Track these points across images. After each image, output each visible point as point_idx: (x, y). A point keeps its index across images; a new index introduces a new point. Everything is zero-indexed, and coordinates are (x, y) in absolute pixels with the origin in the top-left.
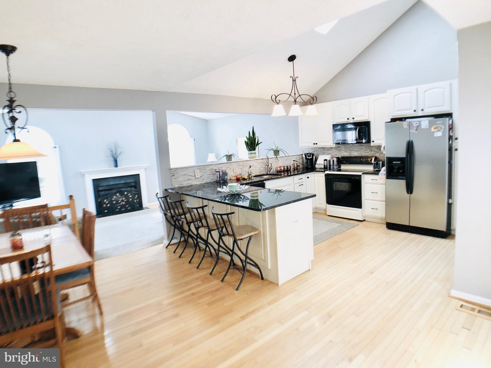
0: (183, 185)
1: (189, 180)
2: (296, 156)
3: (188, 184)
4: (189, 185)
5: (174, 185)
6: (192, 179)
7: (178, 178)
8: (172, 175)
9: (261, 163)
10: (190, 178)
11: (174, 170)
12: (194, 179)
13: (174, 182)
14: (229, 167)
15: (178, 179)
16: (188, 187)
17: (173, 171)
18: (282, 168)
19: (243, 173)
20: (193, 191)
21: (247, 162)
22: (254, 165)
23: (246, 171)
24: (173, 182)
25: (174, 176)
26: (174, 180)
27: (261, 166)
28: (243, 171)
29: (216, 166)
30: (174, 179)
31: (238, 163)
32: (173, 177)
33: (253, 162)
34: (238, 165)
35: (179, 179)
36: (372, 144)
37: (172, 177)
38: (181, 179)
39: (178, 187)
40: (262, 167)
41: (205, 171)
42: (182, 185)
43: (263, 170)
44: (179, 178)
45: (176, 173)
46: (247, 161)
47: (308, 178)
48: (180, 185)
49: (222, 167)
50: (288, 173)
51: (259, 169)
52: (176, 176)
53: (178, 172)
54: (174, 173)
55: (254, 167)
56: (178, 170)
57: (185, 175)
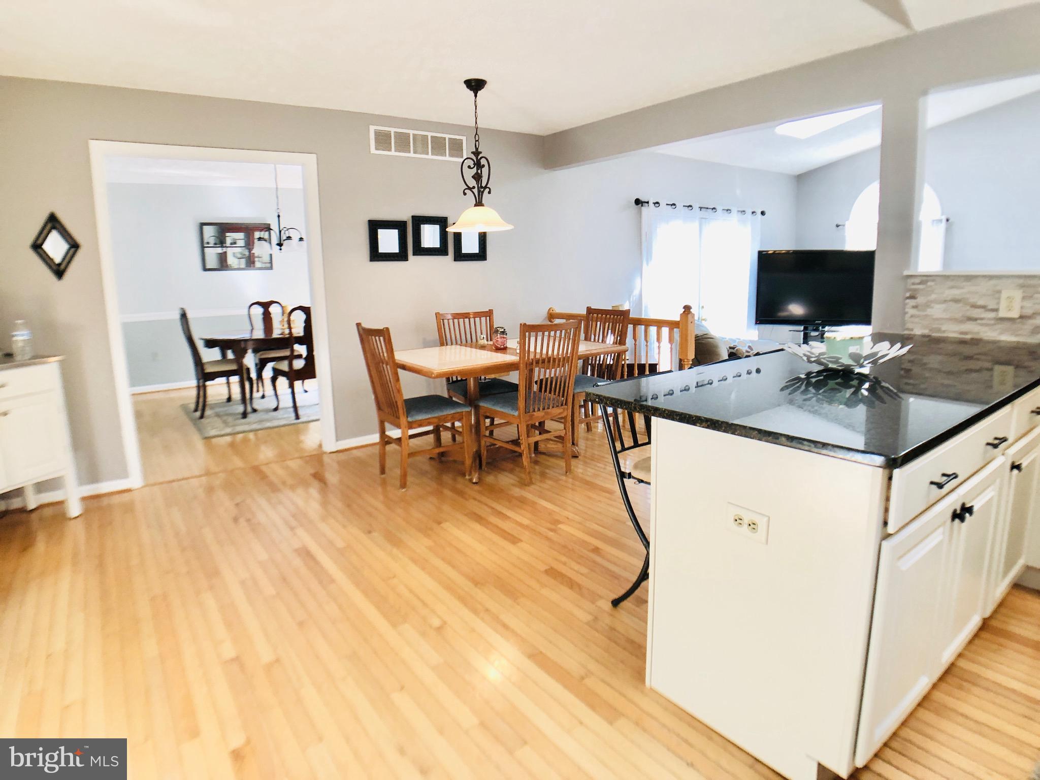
0: (944, 331)
1: (970, 319)
3: (962, 333)
4: (968, 337)
5: (909, 325)
6: (980, 319)
7: (927, 305)
8: (908, 295)
10: (977, 313)
11: (917, 280)
12: (992, 322)
13: (912, 316)
15: (929, 309)
16: (963, 342)
17: (913, 284)
24: (907, 316)
25: (912, 297)
26: (912, 311)
30: (915, 307)
32: (912, 302)
35: (929, 311)
37: (908, 301)
38: (938, 311)
42: (939, 330)
44: (932, 308)
45: (922, 290)
48: (930, 330)
52: (921, 300)
53: (931, 286)
54: (915, 290)
56: (933, 281)
57: (956, 301)
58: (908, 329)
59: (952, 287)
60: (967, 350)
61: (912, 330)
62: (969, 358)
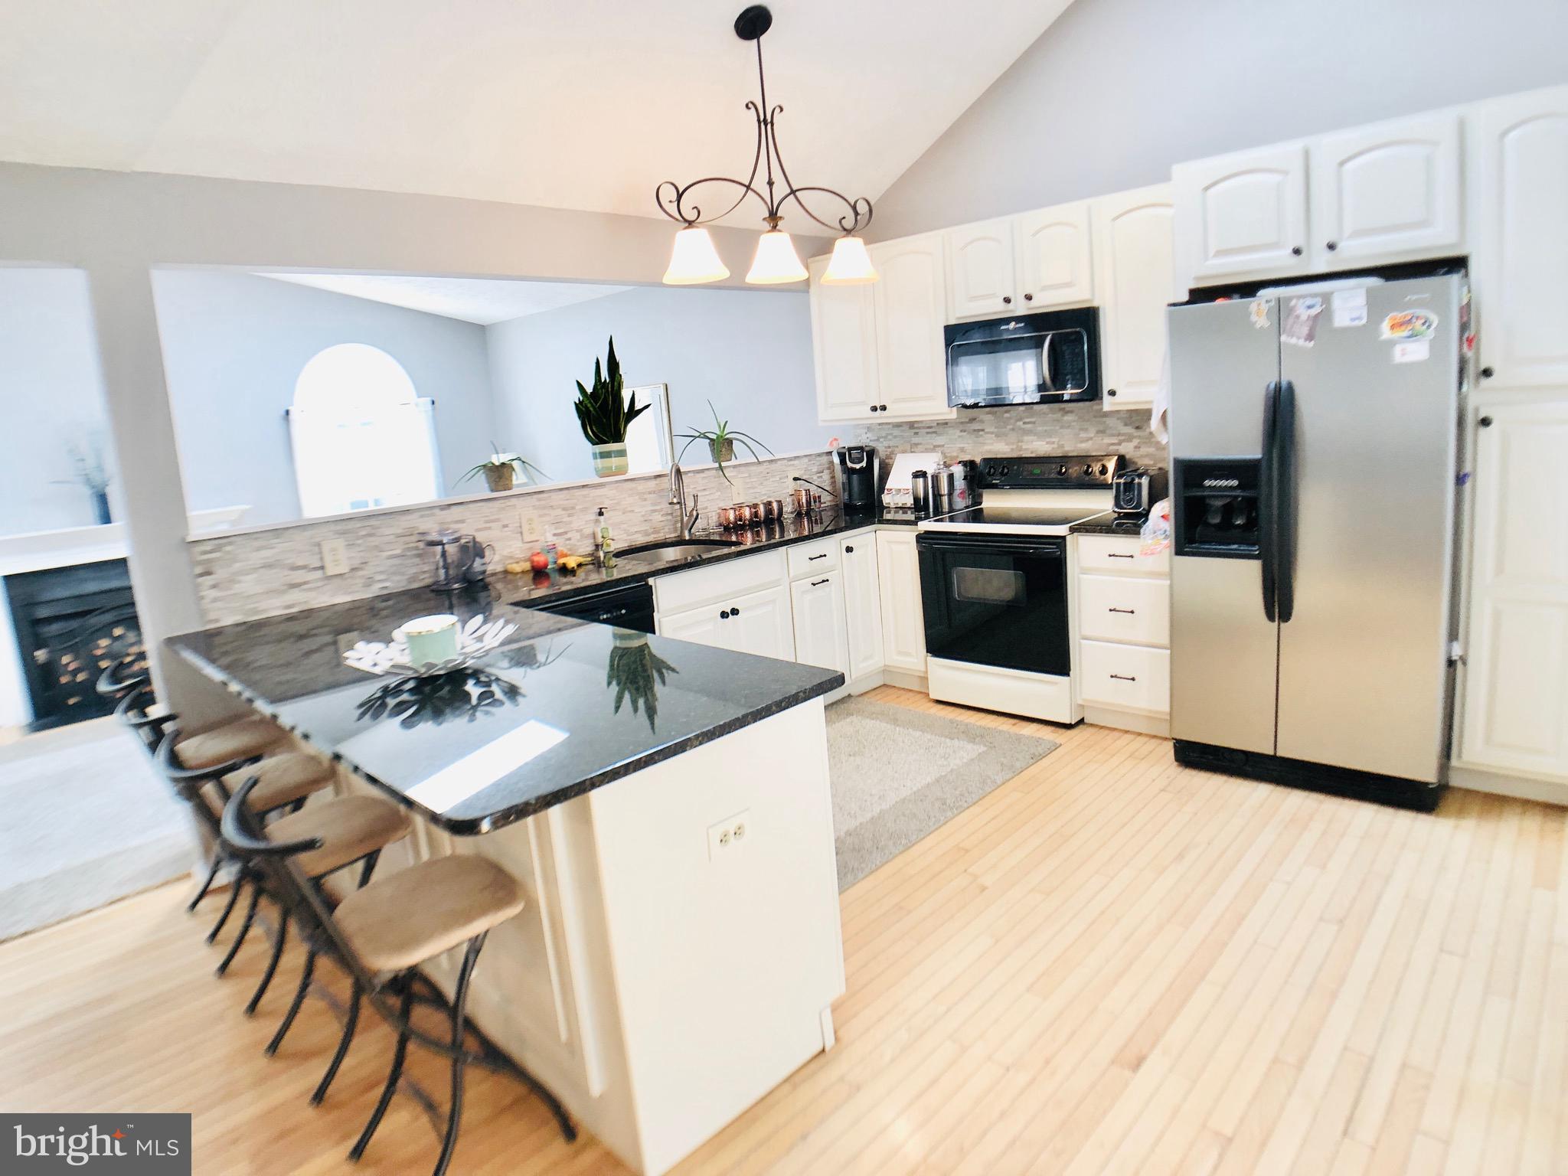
0: (264, 611)
1: (292, 586)
2: (806, 460)
3: (287, 607)
4: (297, 610)
5: (212, 616)
6: (305, 583)
7: (232, 581)
8: (199, 570)
9: (650, 493)
10: (299, 576)
11: (208, 547)
12: (319, 584)
13: (215, 600)
14: (496, 517)
15: (237, 586)
16: (291, 618)
17: (204, 553)
18: (747, 513)
19: (570, 539)
20: (315, 635)
21: (585, 491)
22: (618, 504)
23: (581, 530)
24: (205, 601)
25: (208, 573)
26: (214, 593)
27: (654, 504)
28: (566, 533)
29: (433, 515)
30: (214, 586)
31: (539, 500)
32: (208, 581)
33: (614, 491)
34: (544, 508)
35: (237, 588)
36: (1108, 404)
37: (201, 580)
38: (248, 585)
39: (237, 625)
40: (655, 511)
41: (374, 541)
42: (259, 611)
43: (662, 523)
44: (239, 582)
45: (218, 559)
46: (584, 486)
47: (849, 550)
48: (245, 614)
49: (462, 521)
50: (770, 534)
51: (642, 519)
52: (221, 574)
53: (228, 552)
54: (209, 561)
55: (620, 513)
56: (230, 544)
57: (268, 566)
58: (211, 621)
59: (258, 549)
60: (299, 628)
61: (217, 621)
62: (301, 637)
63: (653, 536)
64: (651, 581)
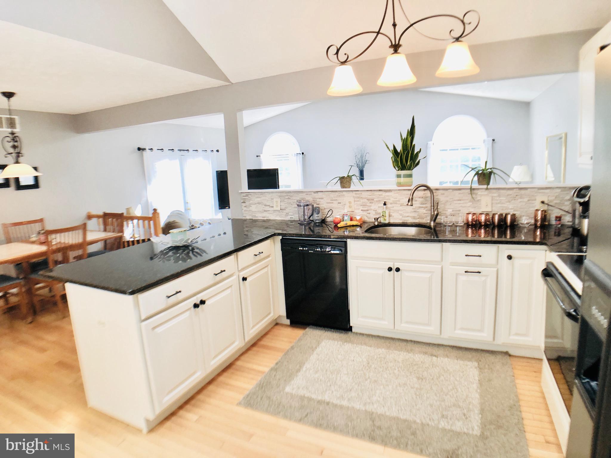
0: (257, 217)
1: (265, 211)
2: (559, 190)
3: (263, 217)
4: (266, 219)
5: (245, 215)
6: (269, 211)
7: (250, 206)
8: (242, 201)
9: (420, 198)
10: (267, 208)
12: (272, 212)
13: (245, 211)
14: (336, 199)
15: (250, 208)
16: (264, 221)
17: (244, 196)
18: (483, 218)
19: (369, 213)
20: (270, 228)
21: (380, 193)
22: (399, 201)
23: (376, 210)
24: (243, 211)
25: (244, 202)
26: (245, 209)
27: (422, 204)
28: (368, 210)
29: (310, 195)
30: (245, 207)
31: (356, 194)
32: (244, 205)
33: (397, 195)
34: (358, 198)
35: (251, 208)
37: (242, 204)
38: (253, 208)
39: (250, 219)
40: (422, 207)
41: (290, 201)
42: (255, 217)
43: (426, 215)
44: (251, 207)
45: (247, 199)
46: (380, 190)
48: (252, 216)
49: (322, 198)
51: (413, 210)
52: (247, 203)
53: (249, 197)
54: (245, 199)
55: (399, 205)
56: (250, 195)
57: (259, 203)
58: (244, 217)
59: (257, 198)
60: (266, 224)
61: (246, 217)
62: (267, 228)
63: (418, 220)
64: (349, 241)
